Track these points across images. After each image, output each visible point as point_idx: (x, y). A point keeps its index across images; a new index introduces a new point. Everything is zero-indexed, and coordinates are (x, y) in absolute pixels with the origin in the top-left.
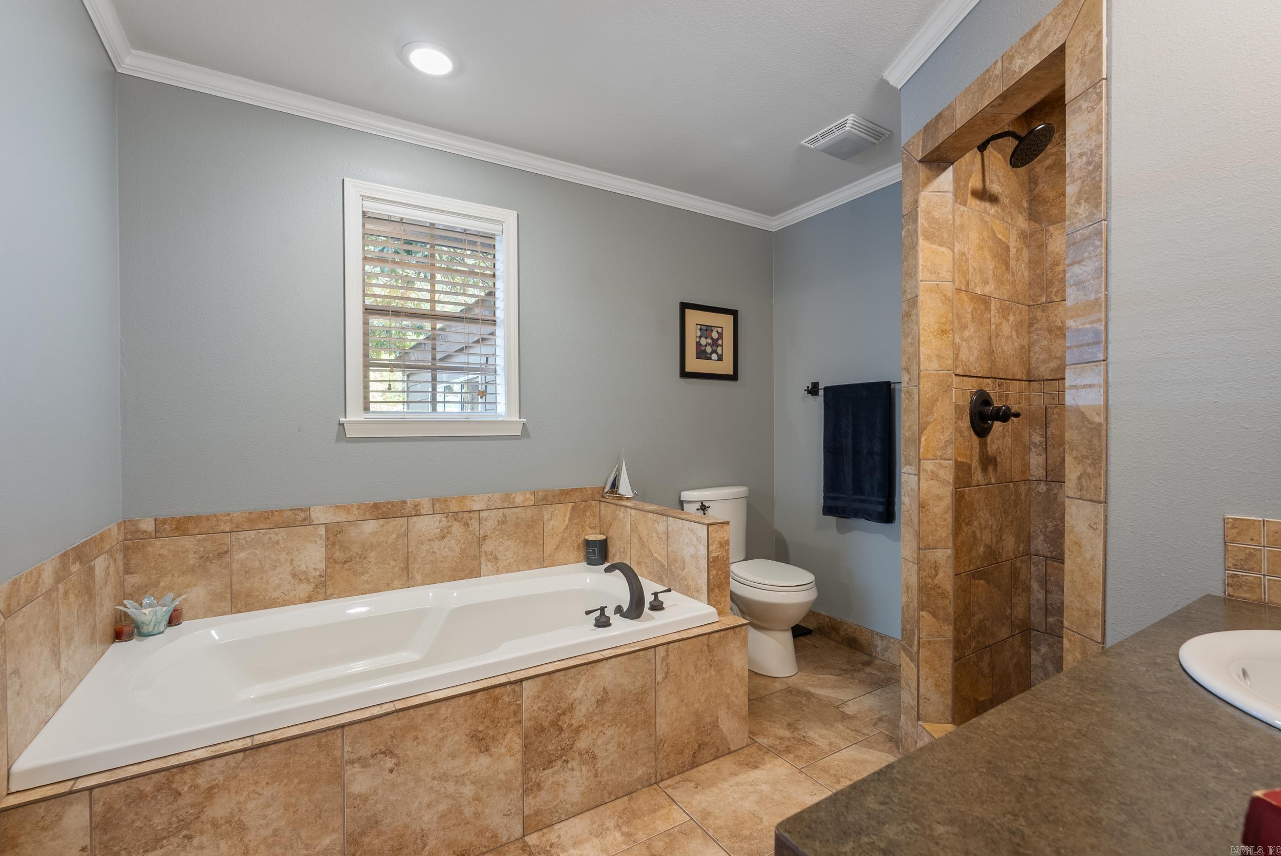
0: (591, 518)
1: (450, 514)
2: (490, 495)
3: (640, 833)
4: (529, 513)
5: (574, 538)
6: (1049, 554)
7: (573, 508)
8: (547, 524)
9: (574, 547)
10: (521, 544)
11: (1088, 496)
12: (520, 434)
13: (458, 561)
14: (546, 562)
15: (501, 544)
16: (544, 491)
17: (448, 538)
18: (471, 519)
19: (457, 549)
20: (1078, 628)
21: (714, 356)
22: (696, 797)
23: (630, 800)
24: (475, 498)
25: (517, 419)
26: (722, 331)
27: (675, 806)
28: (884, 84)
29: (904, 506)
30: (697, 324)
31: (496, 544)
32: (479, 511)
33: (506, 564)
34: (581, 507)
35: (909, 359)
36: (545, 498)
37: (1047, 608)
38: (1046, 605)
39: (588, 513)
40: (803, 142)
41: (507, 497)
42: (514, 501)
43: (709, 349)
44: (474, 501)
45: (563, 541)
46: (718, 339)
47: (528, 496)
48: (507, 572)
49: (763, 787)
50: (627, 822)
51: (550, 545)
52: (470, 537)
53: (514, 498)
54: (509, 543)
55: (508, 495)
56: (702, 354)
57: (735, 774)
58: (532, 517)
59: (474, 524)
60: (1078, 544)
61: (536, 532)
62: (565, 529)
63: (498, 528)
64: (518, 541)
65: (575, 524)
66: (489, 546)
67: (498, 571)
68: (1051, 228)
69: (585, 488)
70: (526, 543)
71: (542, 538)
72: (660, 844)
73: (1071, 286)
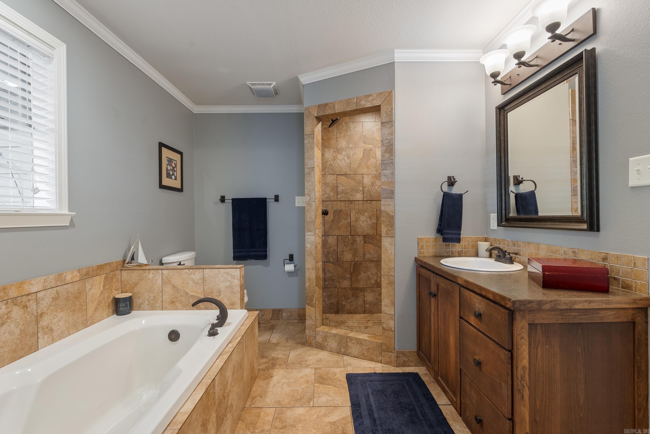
0: (116, 283)
1: (10, 301)
2: (45, 277)
3: (265, 427)
4: (76, 286)
5: (106, 300)
6: (325, 261)
7: (106, 278)
8: (88, 293)
9: (106, 306)
10: (71, 313)
11: (390, 236)
12: (68, 225)
13: (18, 342)
14: (89, 322)
15: (55, 317)
16: (87, 268)
17: (7, 323)
18: (29, 301)
19: (17, 331)
20: (386, 274)
21: (173, 177)
22: (267, 400)
23: (243, 421)
24: (32, 282)
25: (67, 212)
26: (176, 163)
27: (264, 409)
28: (297, 80)
29: (307, 248)
30: (167, 157)
31: (51, 318)
32: (36, 292)
33: (59, 332)
34: (110, 276)
35: (309, 191)
36: (87, 274)
37: (325, 279)
38: (325, 278)
39: (114, 280)
40: (248, 83)
41: (60, 277)
42: (65, 279)
43: (171, 173)
44: (32, 284)
45: (99, 303)
46: (174, 167)
47: (75, 273)
48: (60, 339)
49: (283, 381)
50: (255, 428)
51: (91, 308)
52: (28, 317)
53: (64, 277)
54: (62, 314)
55: (60, 275)
56: (169, 176)
57: (268, 384)
58: (78, 290)
59: (32, 305)
60: (386, 250)
61: (81, 301)
62: (100, 294)
63: (52, 304)
64: (69, 311)
65: (107, 289)
66: (44, 322)
67: (53, 340)
68: (325, 149)
69: (112, 262)
70: (74, 311)
71: (85, 304)
72: (278, 423)
73: (383, 176)
